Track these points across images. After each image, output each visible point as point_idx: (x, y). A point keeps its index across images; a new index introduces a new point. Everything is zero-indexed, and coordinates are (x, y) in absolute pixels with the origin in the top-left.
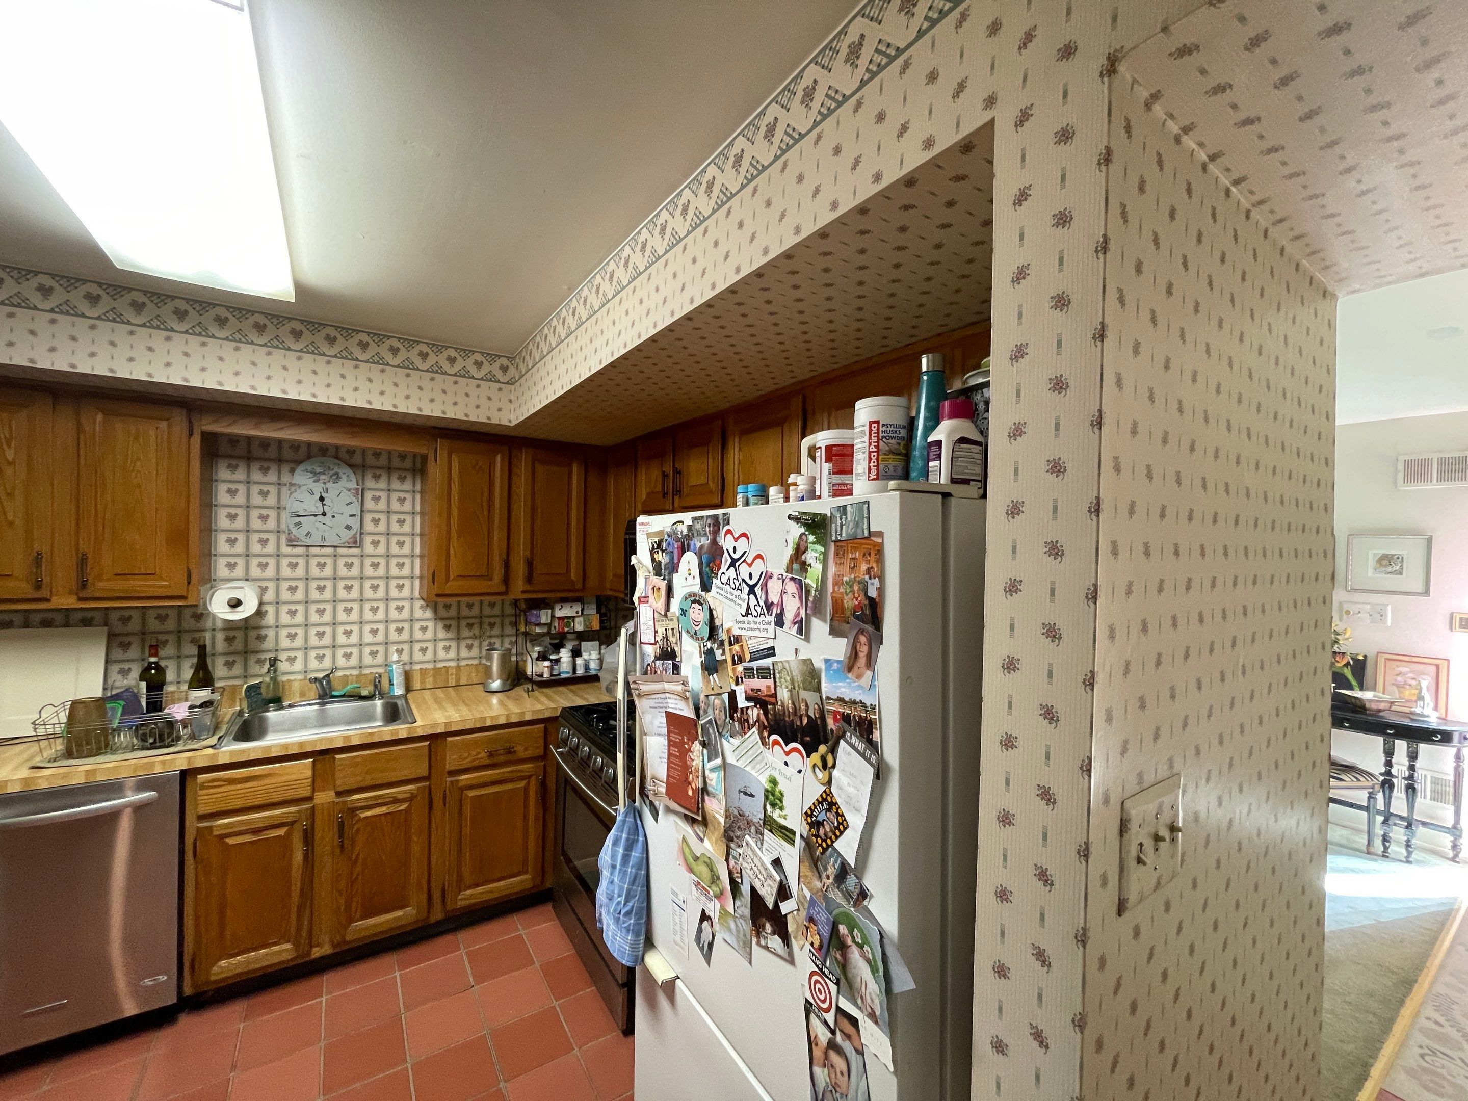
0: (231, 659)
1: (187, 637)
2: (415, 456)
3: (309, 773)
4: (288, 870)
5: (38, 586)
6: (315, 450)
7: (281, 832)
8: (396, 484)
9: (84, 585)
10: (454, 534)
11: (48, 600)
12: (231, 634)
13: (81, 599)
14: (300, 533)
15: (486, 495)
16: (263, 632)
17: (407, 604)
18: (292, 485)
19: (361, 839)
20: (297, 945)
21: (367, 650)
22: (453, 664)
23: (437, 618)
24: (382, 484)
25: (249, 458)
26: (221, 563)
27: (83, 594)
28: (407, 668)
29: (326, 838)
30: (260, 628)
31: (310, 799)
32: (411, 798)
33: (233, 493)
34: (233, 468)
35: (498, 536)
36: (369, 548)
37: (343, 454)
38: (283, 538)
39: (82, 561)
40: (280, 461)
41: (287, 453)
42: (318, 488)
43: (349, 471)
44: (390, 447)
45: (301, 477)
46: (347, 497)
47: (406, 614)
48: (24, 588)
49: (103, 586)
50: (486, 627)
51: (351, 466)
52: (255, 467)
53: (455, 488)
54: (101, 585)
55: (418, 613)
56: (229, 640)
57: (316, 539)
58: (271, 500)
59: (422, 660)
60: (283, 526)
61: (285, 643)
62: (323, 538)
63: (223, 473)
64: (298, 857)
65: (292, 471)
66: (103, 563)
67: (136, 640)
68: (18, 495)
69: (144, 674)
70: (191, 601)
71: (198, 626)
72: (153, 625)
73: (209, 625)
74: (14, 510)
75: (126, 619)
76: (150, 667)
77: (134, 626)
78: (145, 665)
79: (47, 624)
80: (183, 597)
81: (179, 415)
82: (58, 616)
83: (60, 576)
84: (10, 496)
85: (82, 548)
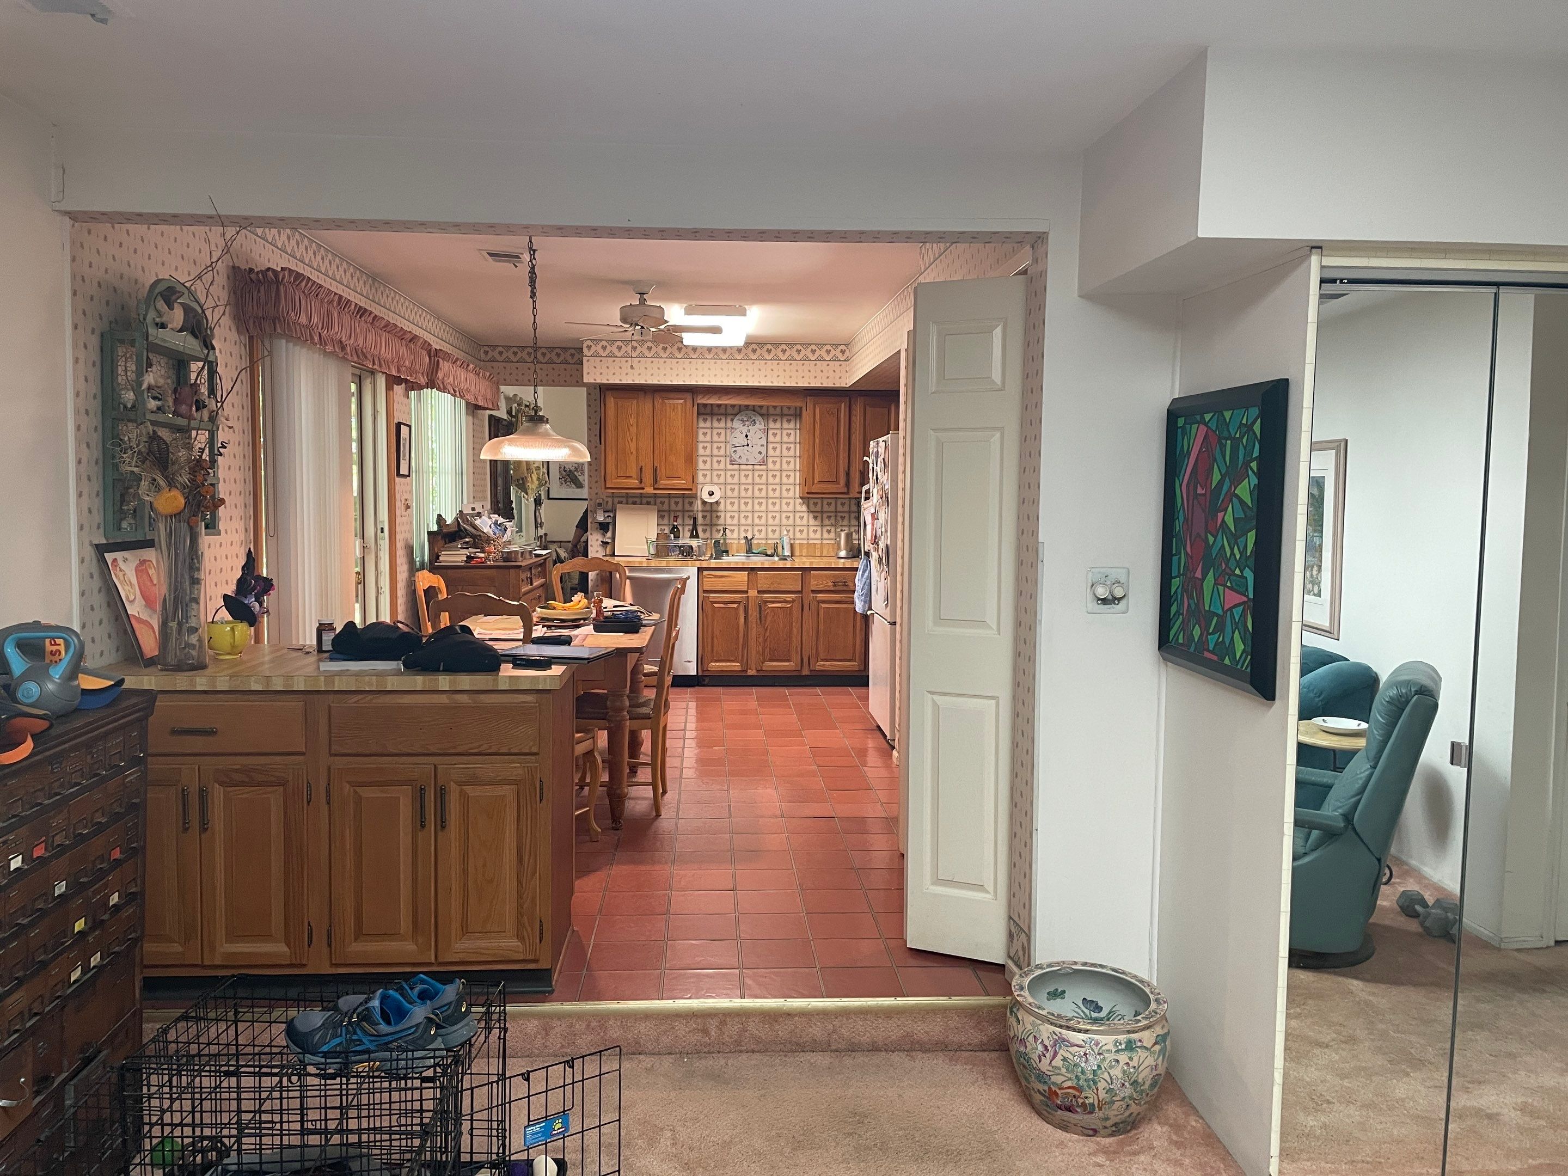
1: (687, 514)
2: (796, 408)
3: (746, 579)
4: (738, 625)
5: (641, 482)
6: (743, 408)
7: (735, 606)
8: (785, 425)
9: (656, 481)
10: (817, 456)
11: (643, 489)
12: (705, 514)
13: (655, 489)
14: (735, 457)
15: (835, 431)
16: (719, 514)
17: (792, 501)
18: (732, 428)
19: (769, 619)
20: (742, 666)
21: (770, 529)
22: (819, 542)
23: (809, 511)
24: (778, 425)
25: (712, 414)
27: (654, 487)
28: (792, 542)
29: (753, 613)
30: (717, 511)
31: (746, 592)
32: (792, 602)
33: (705, 434)
34: (705, 421)
35: (843, 456)
36: (771, 466)
37: (757, 409)
38: (728, 459)
39: (655, 470)
40: (726, 415)
41: (730, 410)
42: (745, 430)
43: (760, 418)
44: (782, 404)
45: (737, 424)
46: (760, 434)
47: (791, 508)
48: (634, 482)
49: (663, 482)
50: (839, 518)
51: (762, 415)
52: (715, 418)
53: (817, 426)
54: (661, 482)
55: (798, 508)
56: (704, 517)
57: (743, 461)
58: (722, 438)
59: (801, 538)
60: (728, 453)
61: (729, 521)
62: (747, 459)
63: (702, 424)
64: (742, 620)
65: (732, 420)
66: (662, 472)
67: (666, 514)
68: (634, 440)
69: (672, 531)
70: (694, 492)
71: (691, 509)
72: (673, 507)
73: (696, 509)
74: (633, 446)
75: (662, 503)
76: (675, 527)
77: (666, 507)
78: (671, 527)
79: (634, 503)
80: (691, 490)
81: (689, 396)
82: (638, 500)
83: (648, 478)
84: (632, 440)
85: (656, 465)
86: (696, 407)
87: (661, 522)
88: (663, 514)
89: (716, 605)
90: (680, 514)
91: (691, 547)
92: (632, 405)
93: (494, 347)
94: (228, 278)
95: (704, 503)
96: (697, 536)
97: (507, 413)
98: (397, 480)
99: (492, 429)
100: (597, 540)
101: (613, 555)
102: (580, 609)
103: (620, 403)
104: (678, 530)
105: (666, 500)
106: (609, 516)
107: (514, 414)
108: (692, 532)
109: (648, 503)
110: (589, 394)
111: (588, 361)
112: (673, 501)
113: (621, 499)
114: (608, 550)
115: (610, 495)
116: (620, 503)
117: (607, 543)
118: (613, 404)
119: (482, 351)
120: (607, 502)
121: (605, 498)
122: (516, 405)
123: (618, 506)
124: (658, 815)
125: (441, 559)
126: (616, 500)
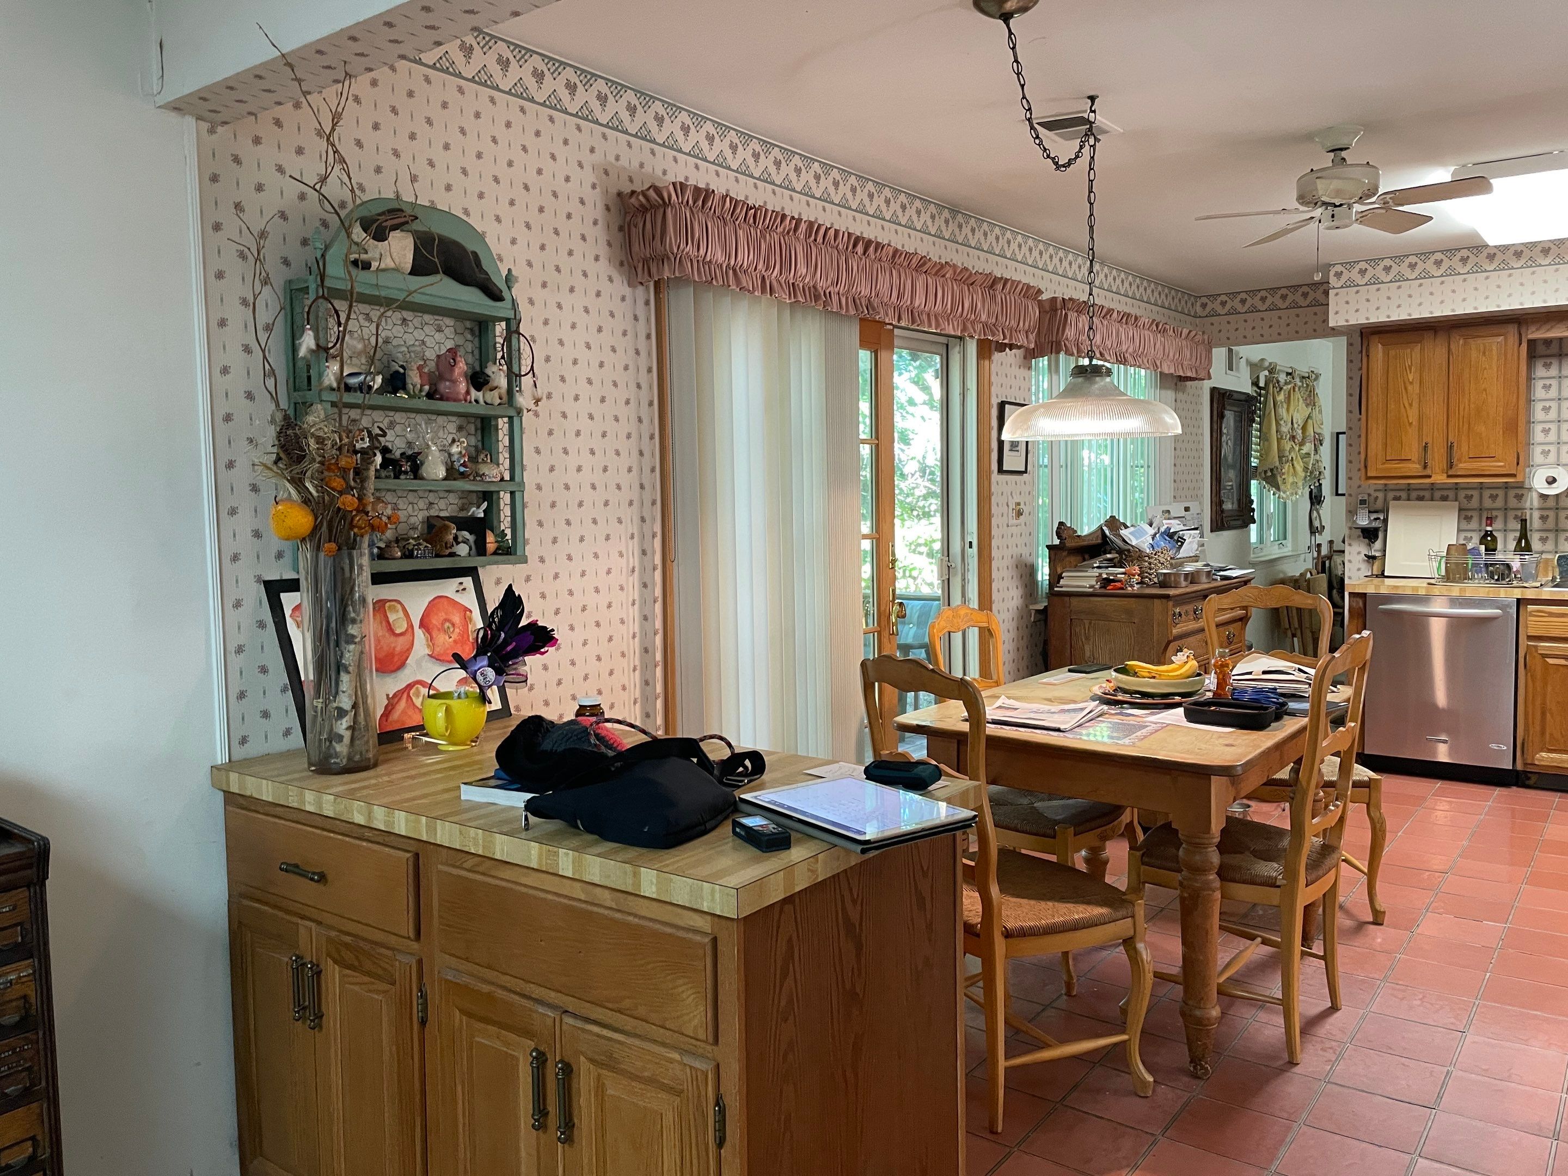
0: (1544, 535)
1: (1511, 514)
5: (1425, 467)
9: (1451, 465)
11: (1430, 477)
12: (1545, 513)
13: (1449, 476)
25: (1561, 356)
26: (1537, 450)
27: (1450, 473)
33: (1547, 388)
34: (1547, 366)
39: (1450, 447)
48: (1415, 468)
49: (1463, 466)
54: (1461, 465)
56: (1543, 518)
63: (1540, 371)
66: (1463, 449)
67: (1475, 514)
68: (1415, 405)
69: (1483, 540)
70: (1519, 478)
71: (1519, 505)
72: (1488, 503)
73: (1528, 505)
74: (1413, 415)
75: (1469, 498)
76: (1487, 534)
77: (1475, 503)
78: (1483, 533)
79: (1421, 499)
80: (1514, 476)
81: (1512, 330)
82: (1427, 494)
83: (1437, 459)
84: (1411, 405)
85: (1450, 439)
86: (1524, 346)
87: (1464, 525)
88: (1469, 514)
89: (1550, 661)
90: (1500, 514)
91: (1508, 567)
92: (1413, 355)
93: (1213, 297)
94: (608, 208)
95: (1544, 497)
96: (1528, 548)
97: (1253, 384)
98: (995, 476)
99: (1215, 405)
100: (1359, 553)
101: (1382, 575)
102: (1177, 677)
103: (1392, 353)
104: (1494, 539)
105: (1475, 493)
106: (1376, 519)
107: (1262, 384)
108: (1519, 542)
109: (1444, 498)
110: (1350, 344)
111: (1337, 294)
112: (1487, 493)
113: (1398, 494)
114: (1375, 567)
115: (1381, 487)
116: (1397, 498)
117: (1374, 558)
118: (1380, 355)
119: (1198, 304)
120: (1376, 498)
121: (1372, 492)
122: (1266, 373)
123: (1392, 503)
124: (1292, 1063)
125: (1062, 582)
126: (1391, 495)
